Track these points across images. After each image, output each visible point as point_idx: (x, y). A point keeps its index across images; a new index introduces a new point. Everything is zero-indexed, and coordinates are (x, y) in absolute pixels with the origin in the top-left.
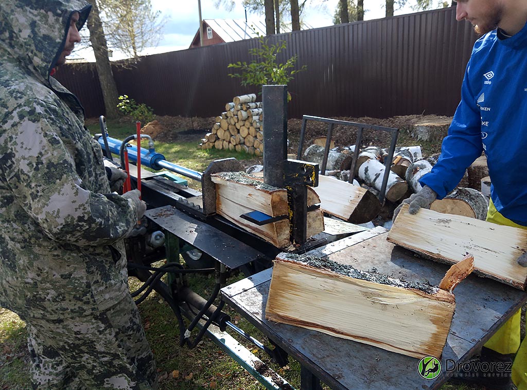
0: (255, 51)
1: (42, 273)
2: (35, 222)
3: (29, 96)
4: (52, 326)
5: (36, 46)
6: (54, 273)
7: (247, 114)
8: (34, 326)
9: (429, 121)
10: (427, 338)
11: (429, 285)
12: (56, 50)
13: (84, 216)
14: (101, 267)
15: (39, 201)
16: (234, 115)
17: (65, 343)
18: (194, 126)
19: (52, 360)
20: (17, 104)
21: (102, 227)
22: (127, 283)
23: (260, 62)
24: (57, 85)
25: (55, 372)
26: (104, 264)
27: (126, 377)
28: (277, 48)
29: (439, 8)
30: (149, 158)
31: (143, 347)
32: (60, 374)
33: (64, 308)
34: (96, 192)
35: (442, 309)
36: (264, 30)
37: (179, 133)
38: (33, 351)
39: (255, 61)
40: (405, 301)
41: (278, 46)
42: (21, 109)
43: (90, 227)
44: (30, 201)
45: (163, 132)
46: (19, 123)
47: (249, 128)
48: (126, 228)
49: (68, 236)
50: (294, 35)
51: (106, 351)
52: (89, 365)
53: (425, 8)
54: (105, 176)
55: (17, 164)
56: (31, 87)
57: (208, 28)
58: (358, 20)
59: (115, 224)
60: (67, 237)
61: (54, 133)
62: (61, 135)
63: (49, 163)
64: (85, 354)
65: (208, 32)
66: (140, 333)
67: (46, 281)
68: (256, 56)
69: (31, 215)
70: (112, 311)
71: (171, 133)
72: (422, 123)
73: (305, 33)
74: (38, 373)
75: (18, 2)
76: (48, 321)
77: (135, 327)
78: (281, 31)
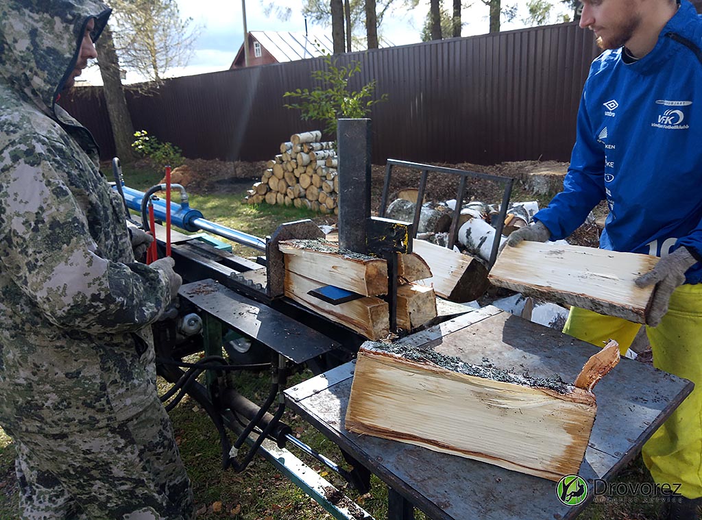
0: (320, 74)
1: (39, 370)
2: (31, 301)
3: (25, 130)
4: (52, 443)
5: (37, 62)
6: (56, 370)
7: (310, 158)
8: (26, 443)
9: (548, 169)
10: (559, 452)
11: (562, 382)
12: (64, 68)
13: (100, 294)
14: (120, 363)
15: (38, 273)
16: (292, 159)
17: (69, 466)
18: (238, 172)
19: (50, 490)
20: (9, 140)
21: (124, 308)
22: (154, 384)
23: (326, 89)
24: (63, 115)
25: (54, 506)
26: (124, 357)
27: (153, 511)
28: (349, 70)
29: (559, 22)
30: (181, 216)
31: (177, 470)
32: (61, 509)
33: (69, 418)
34: (115, 260)
35: (579, 414)
36: (331, 47)
37: (218, 182)
38: (23, 478)
39: (320, 88)
40: (532, 404)
41: (350, 68)
42: (14, 148)
43: (107, 308)
44: (25, 274)
45: (195, 181)
46: (12, 166)
47: (312, 177)
48: (155, 310)
49: (77, 321)
50: (371, 54)
51: (126, 476)
52: (102, 496)
53: (540, 22)
54: (128, 239)
55: (8, 223)
56: (28, 118)
57: (255, 43)
58: (454, 36)
59: (141, 304)
60: (75, 321)
61: (60, 180)
62: (69, 183)
63: (52, 222)
64: (97, 481)
65: (255, 48)
66: (172, 451)
67: (45, 382)
68: (321, 80)
69: (27, 292)
70: (135, 422)
71: (207, 182)
72: (539, 171)
73: (386, 52)
74: (29, 508)
75: (13, 2)
76: (46, 436)
77: (166, 442)
78: (354, 49)
